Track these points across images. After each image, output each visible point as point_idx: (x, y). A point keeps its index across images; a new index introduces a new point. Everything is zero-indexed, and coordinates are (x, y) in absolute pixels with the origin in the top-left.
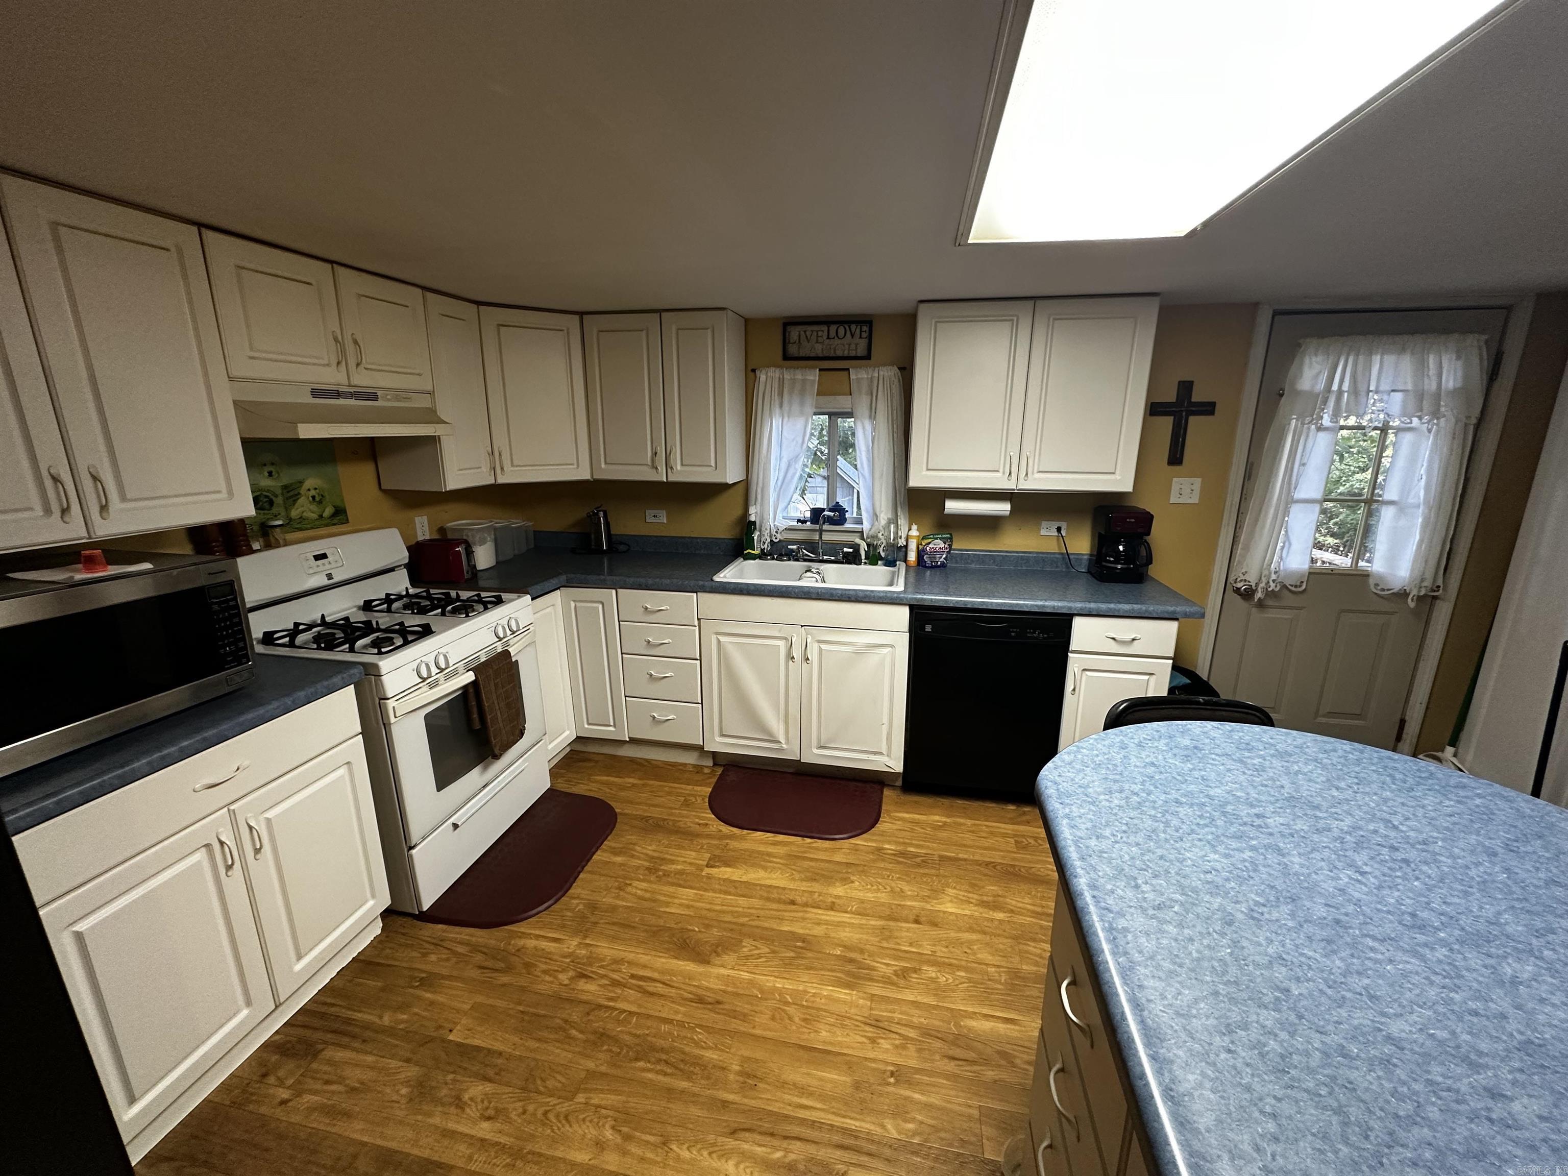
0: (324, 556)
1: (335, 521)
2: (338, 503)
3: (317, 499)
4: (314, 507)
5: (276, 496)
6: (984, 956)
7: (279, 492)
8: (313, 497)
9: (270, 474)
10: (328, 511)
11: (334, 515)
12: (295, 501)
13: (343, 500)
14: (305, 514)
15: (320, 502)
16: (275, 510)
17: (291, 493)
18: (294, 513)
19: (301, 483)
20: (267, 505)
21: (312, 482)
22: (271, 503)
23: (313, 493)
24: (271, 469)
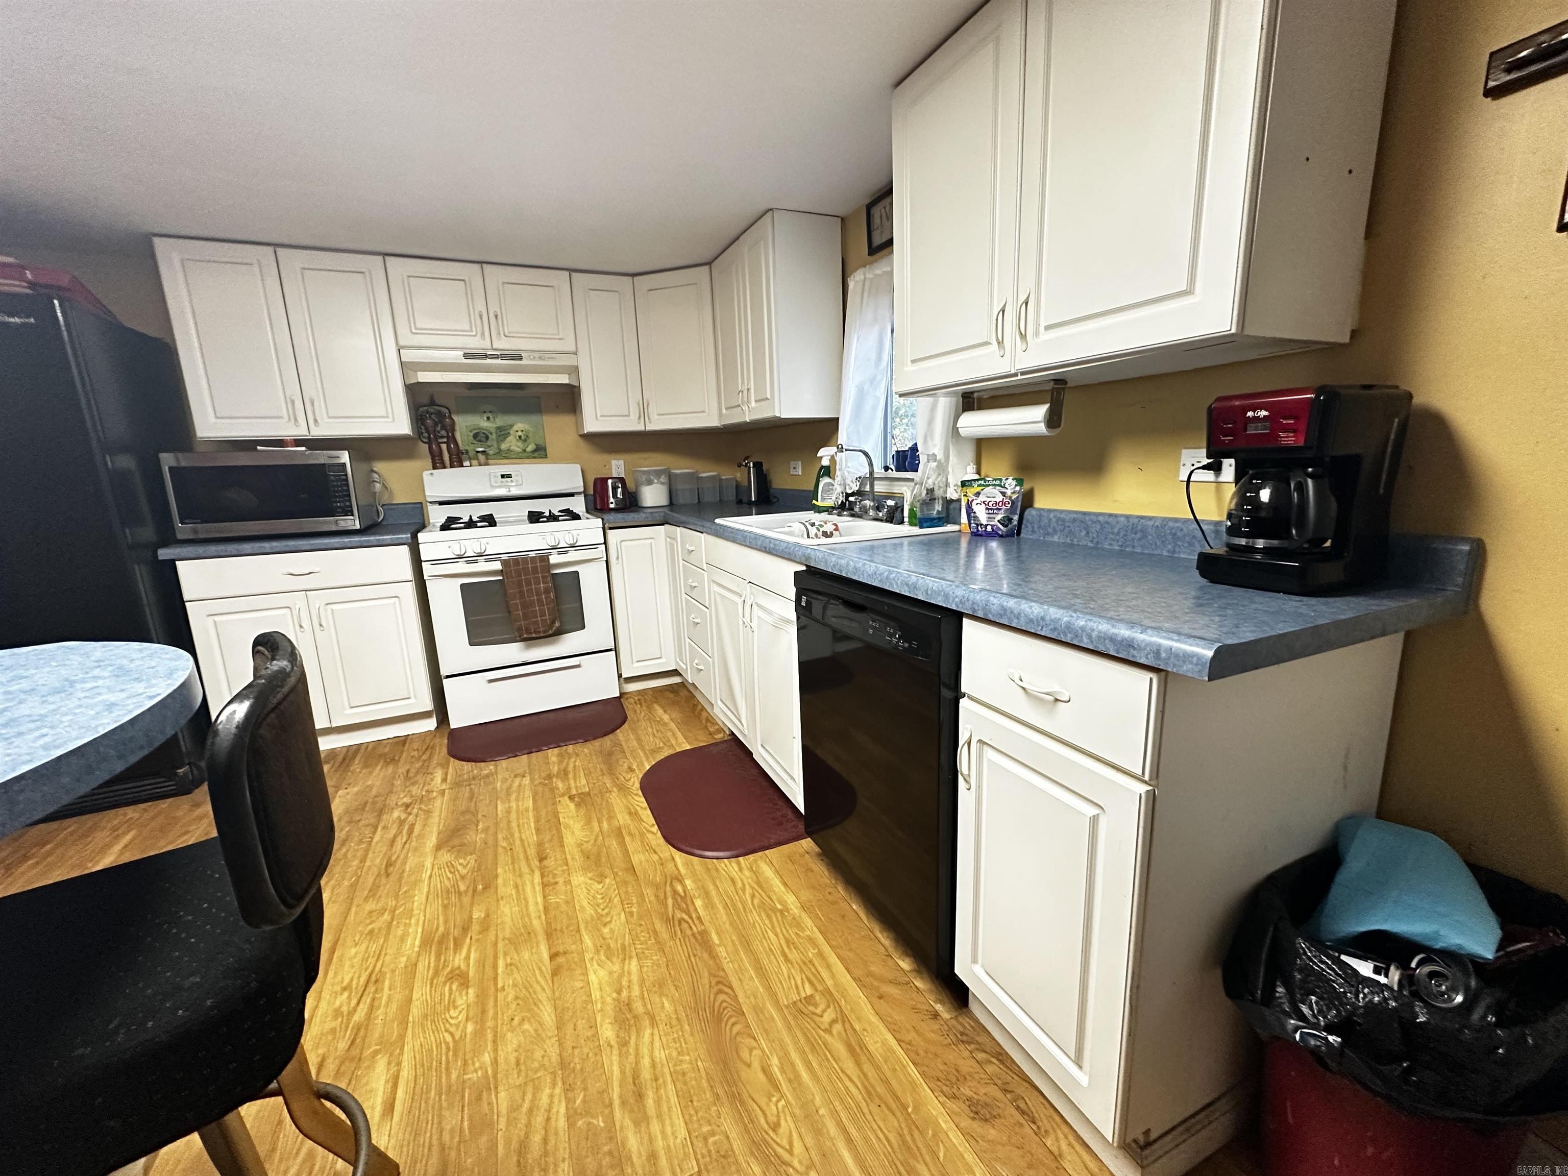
0: (509, 476)
1: (536, 455)
2: (540, 442)
3: (523, 438)
4: (520, 444)
5: (491, 434)
6: (512, 1042)
7: (493, 431)
8: (520, 437)
9: (488, 418)
10: (530, 448)
11: (535, 451)
12: (505, 438)
13: (545, 442)
14: (512, 448)
15: (525, 441)
16: (489, 443)
17: (503, 433)
18: (504, 446)
19: (512, 426)
20: (484, 439)
21: (520, 425)
22: (487, 438)
23: (520, 433)
24: (490, 415)
